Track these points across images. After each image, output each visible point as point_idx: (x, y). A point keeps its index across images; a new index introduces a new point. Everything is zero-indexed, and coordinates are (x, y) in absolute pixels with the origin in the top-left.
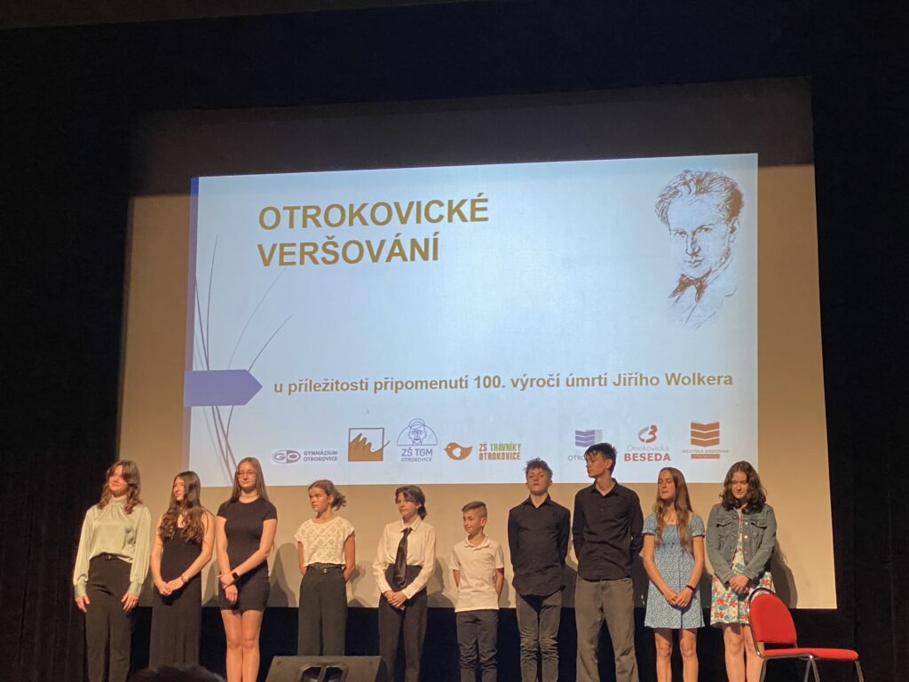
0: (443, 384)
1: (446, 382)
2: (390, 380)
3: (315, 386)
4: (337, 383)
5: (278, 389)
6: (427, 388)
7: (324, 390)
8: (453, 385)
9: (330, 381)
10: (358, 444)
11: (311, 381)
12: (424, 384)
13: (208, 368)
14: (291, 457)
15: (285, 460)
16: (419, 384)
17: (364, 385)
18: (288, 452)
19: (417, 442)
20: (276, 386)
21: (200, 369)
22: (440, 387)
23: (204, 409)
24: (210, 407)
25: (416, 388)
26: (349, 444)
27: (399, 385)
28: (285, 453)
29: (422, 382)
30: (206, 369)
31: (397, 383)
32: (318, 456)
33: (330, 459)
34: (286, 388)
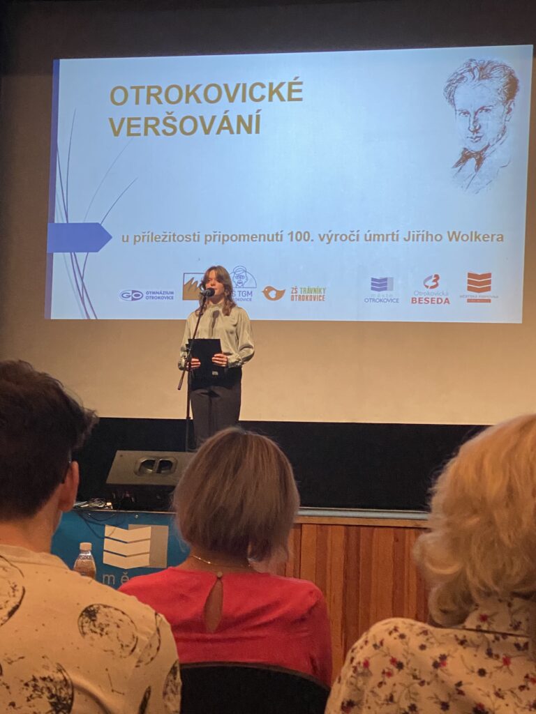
0: (262, 237)
1: (264, 236)
2: (218, 233)
3: (156, 238)
4: (174, 235)
5: (125, 239)
6: (248, 240)
7: (163, 241)
8: (270, 238)
9: (168, 234)
10: (191, 286)
11: (152, 234)
12: (246, 237)
13: (67, 221)
14: (136, 295)
15: (130, 298)
16: (242, 237)
17: (196, 238)
18: (133, 292)
19: (240, 285)
20: (123, 236)
21: (61, 222)
22: (260, 240)
23: (64, 255)
24: (69, 254)
25: (240, 240)
26: (184, 286)
27: (226, 238)
28: (131, 292)
29: (244, 236)
30: (66, 222)
31: (223, 236)
32: (157, 295)
33: (168, 298)
34: (131, 239)
